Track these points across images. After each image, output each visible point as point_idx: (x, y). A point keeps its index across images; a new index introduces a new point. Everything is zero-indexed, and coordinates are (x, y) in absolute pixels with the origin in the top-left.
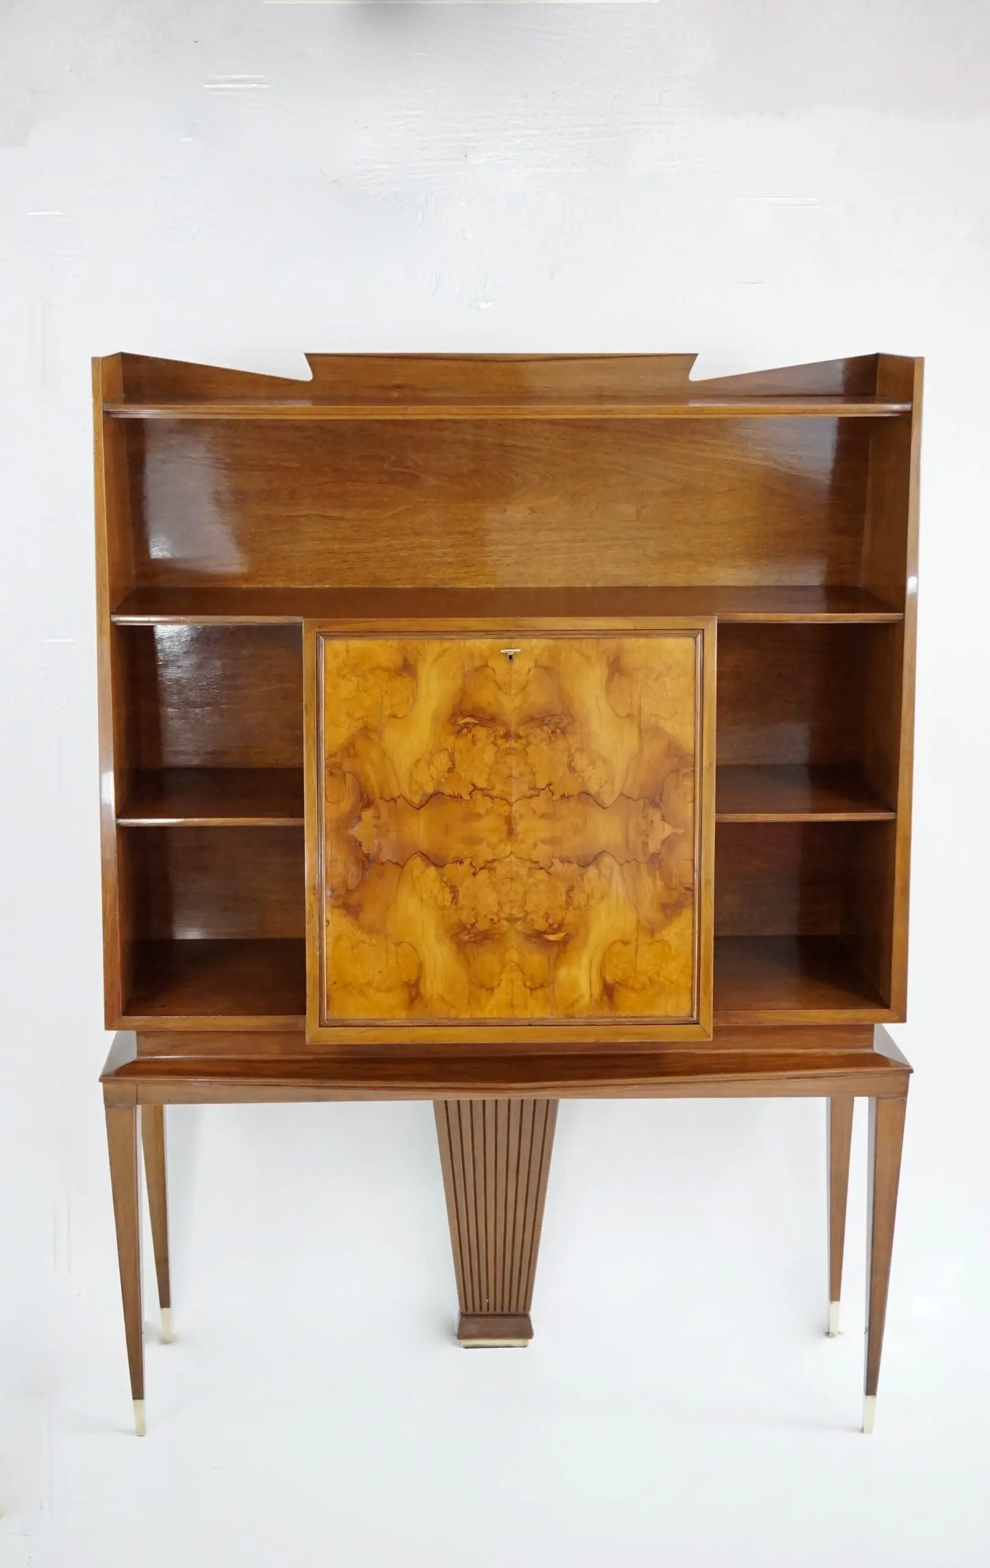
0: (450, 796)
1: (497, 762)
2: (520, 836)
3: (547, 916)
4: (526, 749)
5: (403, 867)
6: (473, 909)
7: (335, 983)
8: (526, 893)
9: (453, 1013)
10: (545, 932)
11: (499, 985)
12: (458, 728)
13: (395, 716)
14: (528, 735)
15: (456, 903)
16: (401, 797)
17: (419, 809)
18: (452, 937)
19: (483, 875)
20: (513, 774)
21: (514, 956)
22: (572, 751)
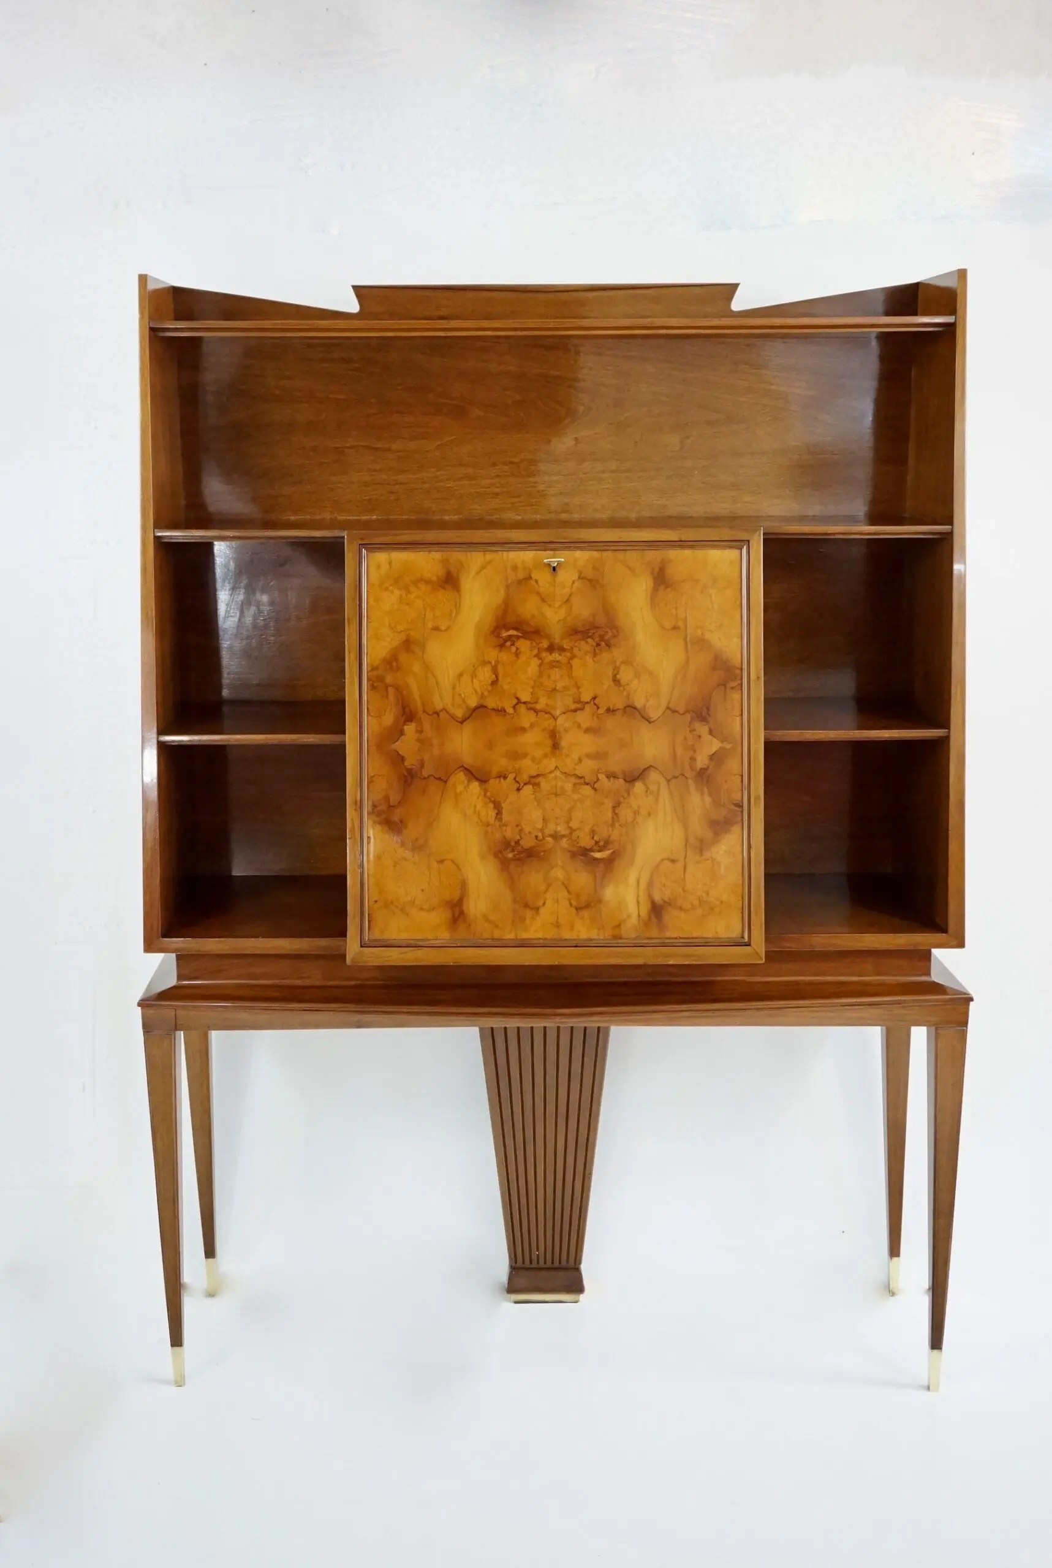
0: (493, 709)
1: (541, 674)
2: (565, 751)
3: (593, 832)
4: (571, 661)
5: (446, 782)
6: (517, 826)
7: (376, 901)
8: (571, 810)
9: (497, 934)
10: (591, 850)
11: (544, 904)
12: (502, 641)
13: (436, 629)
14: (572, 648)
15: (501, 820)
16: (444, 711)
17: (462, 723)
18: (496, 855)
19: (527, 790)
20: (557, 688)
21: (558, 873)
22: (618, 664)
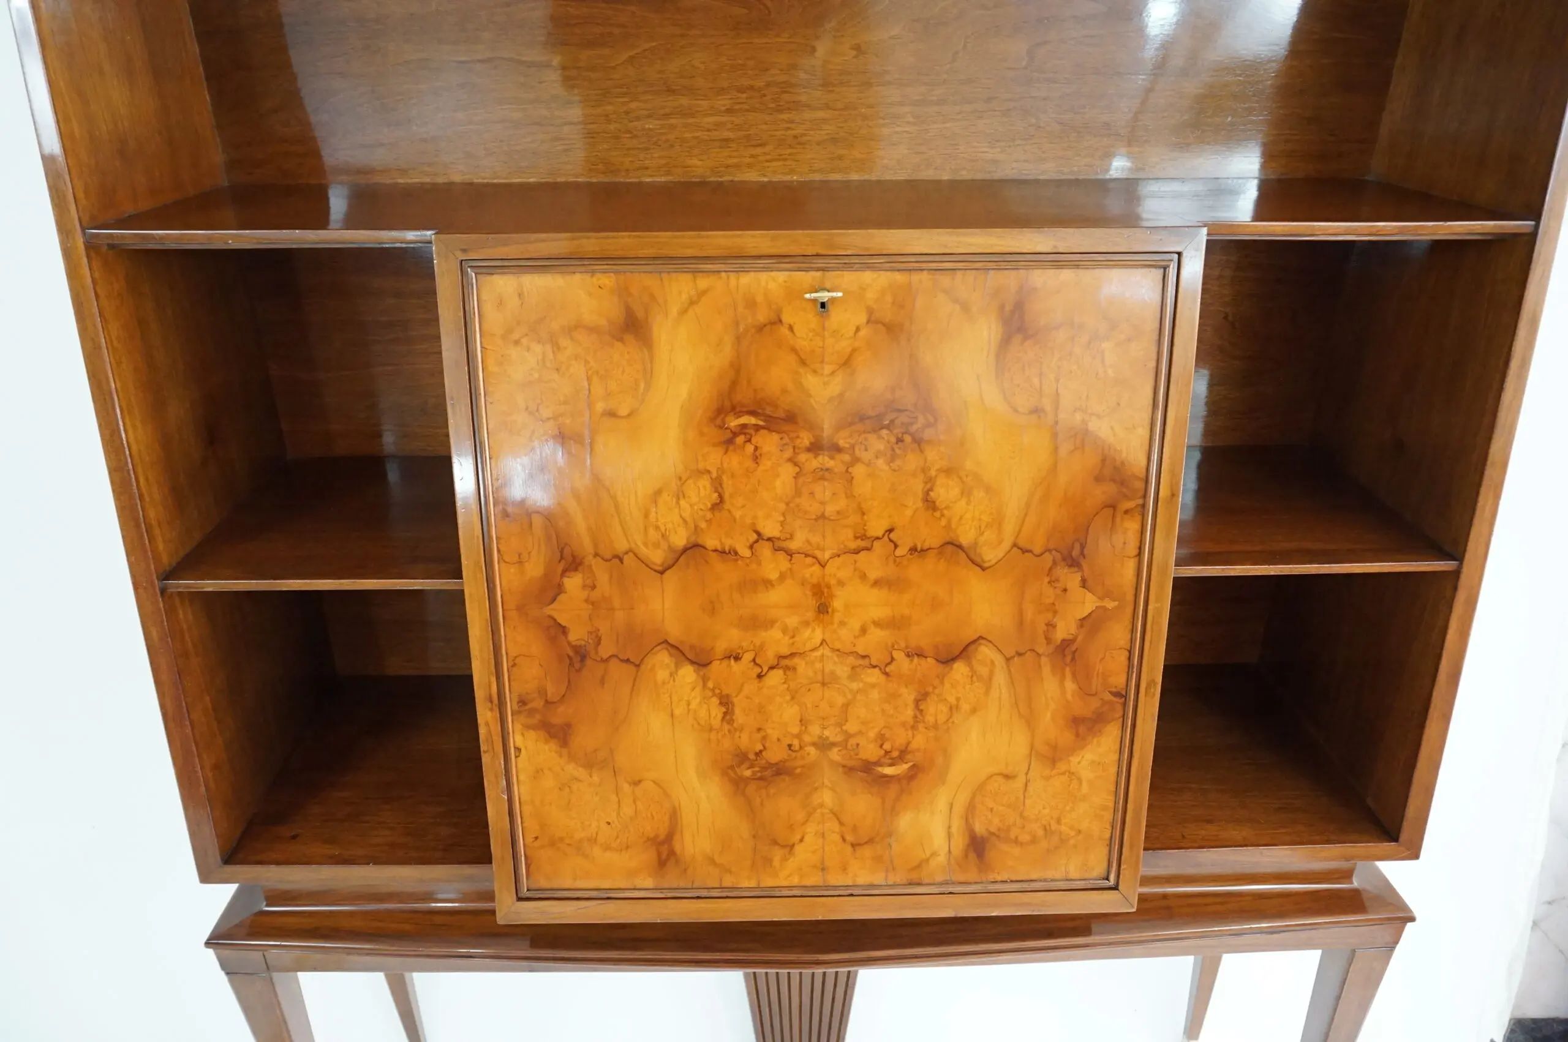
0: (716, 550)
1: (798, 493)
2: (837, 617)
3: (881, 739)
4: (850, 470)
5: (638, 666)
6: (759, 730)
7: (536, 838)
8: (846, 707)
9: (728, 881)
10: (878, 763)
11: (801, 840)
12: (729, 435)
13: (612, 414)
14: (853, 447)
15: (731, 722)
16: (631, 554)
17: (662, 573)
18: (724, 773)
19: (775, 678)
20: (827, 514)
21: (826, 797)
22: (933, 473)
